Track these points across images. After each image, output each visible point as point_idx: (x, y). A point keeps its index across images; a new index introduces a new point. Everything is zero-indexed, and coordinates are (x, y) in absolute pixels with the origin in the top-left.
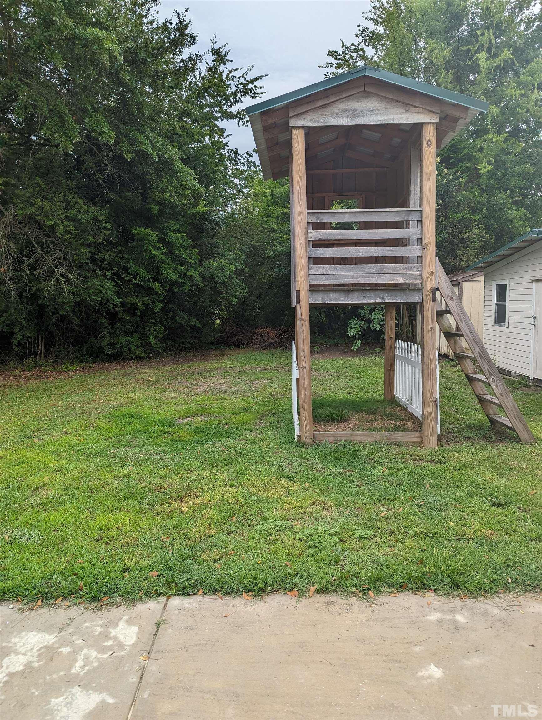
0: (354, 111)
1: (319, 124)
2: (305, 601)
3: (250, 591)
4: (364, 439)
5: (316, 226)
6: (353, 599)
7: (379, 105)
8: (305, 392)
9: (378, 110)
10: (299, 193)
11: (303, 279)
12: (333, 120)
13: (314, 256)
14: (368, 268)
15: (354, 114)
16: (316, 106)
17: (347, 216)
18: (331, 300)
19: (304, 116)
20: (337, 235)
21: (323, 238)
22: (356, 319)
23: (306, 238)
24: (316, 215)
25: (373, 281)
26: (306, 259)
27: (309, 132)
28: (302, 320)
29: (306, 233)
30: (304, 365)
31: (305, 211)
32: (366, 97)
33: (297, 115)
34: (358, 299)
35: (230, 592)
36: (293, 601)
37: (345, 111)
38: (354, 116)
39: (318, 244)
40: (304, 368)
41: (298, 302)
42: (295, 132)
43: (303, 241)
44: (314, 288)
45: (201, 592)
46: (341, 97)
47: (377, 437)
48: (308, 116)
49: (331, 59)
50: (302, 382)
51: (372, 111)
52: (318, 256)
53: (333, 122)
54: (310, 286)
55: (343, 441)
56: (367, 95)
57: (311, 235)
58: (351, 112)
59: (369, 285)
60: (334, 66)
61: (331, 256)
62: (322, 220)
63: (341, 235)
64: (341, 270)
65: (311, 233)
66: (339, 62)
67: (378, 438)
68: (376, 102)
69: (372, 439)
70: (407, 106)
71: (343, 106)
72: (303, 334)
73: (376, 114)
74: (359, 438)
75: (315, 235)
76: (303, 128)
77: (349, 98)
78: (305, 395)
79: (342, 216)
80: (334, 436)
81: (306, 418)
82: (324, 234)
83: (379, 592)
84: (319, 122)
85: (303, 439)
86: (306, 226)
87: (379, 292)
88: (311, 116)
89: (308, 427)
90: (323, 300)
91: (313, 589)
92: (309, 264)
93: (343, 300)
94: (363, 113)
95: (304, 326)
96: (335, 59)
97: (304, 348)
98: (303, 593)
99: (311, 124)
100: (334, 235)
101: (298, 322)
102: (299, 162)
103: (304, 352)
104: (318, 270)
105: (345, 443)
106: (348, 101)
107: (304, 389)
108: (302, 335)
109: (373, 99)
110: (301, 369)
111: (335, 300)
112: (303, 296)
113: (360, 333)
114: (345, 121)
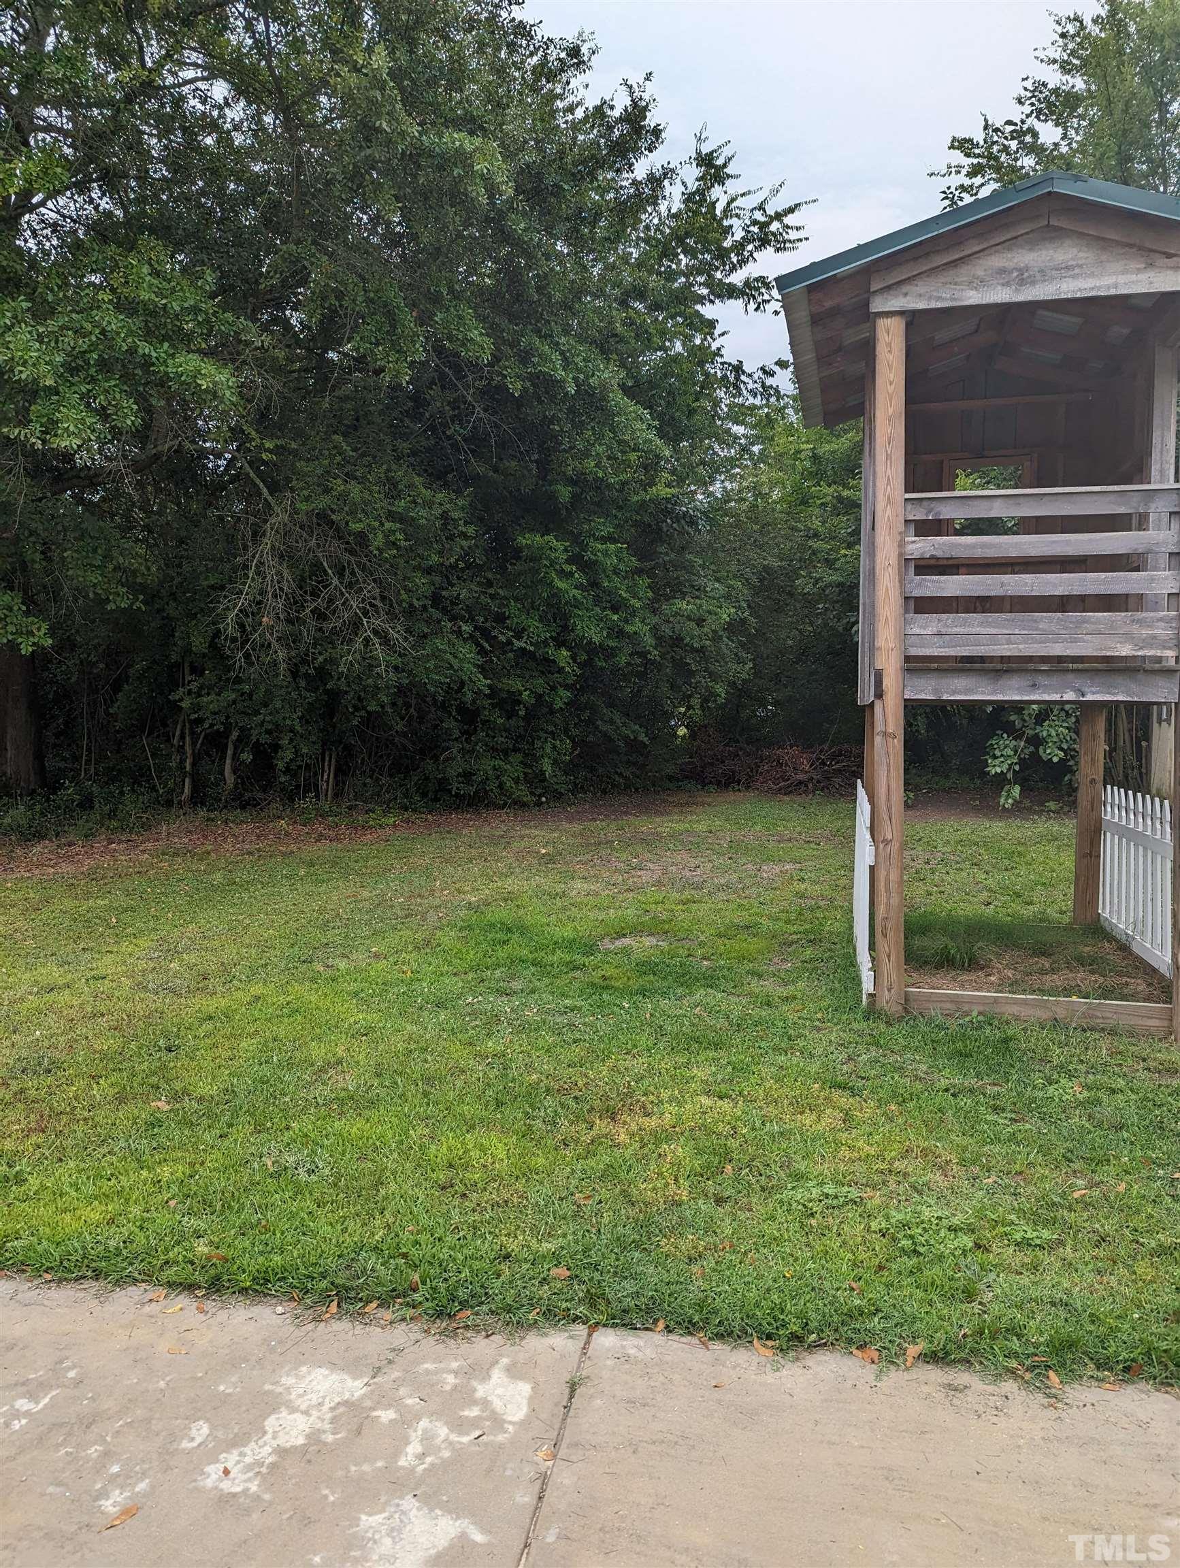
0: (1021, 271)
1: (939, 305)
2: (894, 1377)
3: (769, 1337)
4: (1025, 1012)
5: (925, 528)
6: (1009, 1386)
7: (1081, 255)
8: (889, 898)
9: (1081, 266)
10: (889, 457)
11: (891, 645)
12: (972, 293)
13: (918, 593)
14: (1047, 621)
15: (1023, 278)
16: (935, 265)
17: (997, 503)
18: (954, 692)
19: (905, 289)
20: (974, 546)
21: (939, 554)
22: (1005, 735)
23: (900, 555)
24: (925, 503)
25: (1057, 650)
26: (901, 601)
27: (913, 319)
28: (885, 734)
29: (902, 544)
30: (890, 837)
31: (899, 494)
32: (1052, 239)
33: (888, 288)
34: (1020, 690)
35: (724, 1335)
36: (869, 1372)
37: (1002, 271)
38: (1022, 282)
39: (927, 567)
40: (887, 842)
41: (879, 695)
42: (882, 324)
43: (894, 560)
44: (915, 665)
45: (661, 1325)
46: (992, 242)
47: (1058, 1010)
48: (915, 288)
49: (958, 157)
50: (881, 875)
51: (1065, 269)
52: (928, 594)
53: (973, 297)
54: (908, 659)
55: (975, 1014)
56: (1052, 234)
57: (914, 546)
58: (1015, 274)
59: (1044, 659)
60: (964, 171)
61: (958, 593)
62: (939, 513)
63: (983, 546)
64: (981, 624)
65: (914, 542)
66: (975, 161)
67: (1061, 1013)
68: (1075, 250)
69: (1044, 1015)
70: (1149, 255)
71: (997, 261)
72: (888, 765)
73: (1073, 277)
74: (1015, 1009)
75: (922, 546)
76: (901, 313)
77: (1012, 243)
78: (888, 905)
79: (985, 504)
80: (954, 1000)
81: (889, 956)
82: (944, 544)
83: (1072, 1376)
84: (939, 299)
85: (882, 1003)
86: (902, 527)
87: (1070, 676)
88: (921, 287)
89: (894, 977)
90: (935, 691)
91: (913, 1350)
92: (906, 611)
93: (983, 693)
94: (1044, 274)
95: (891, 750)
96: (967, 155)
97: (888, 800)
98: (890, 1358)
99: (922, 305)
100: (967, 546)
101: (878, 740)
102: (891, 389)
103: (889, 808)
104: (927, 626)
105: (981, 1018)
106: (1009, 249)
107: (888, 890)
108: (884, 768)
109: (1068, 242)
110: (881, 846)
111: (967, 691)
112: (890, 682)
113: (1017, 768)
114: (1001, 295)
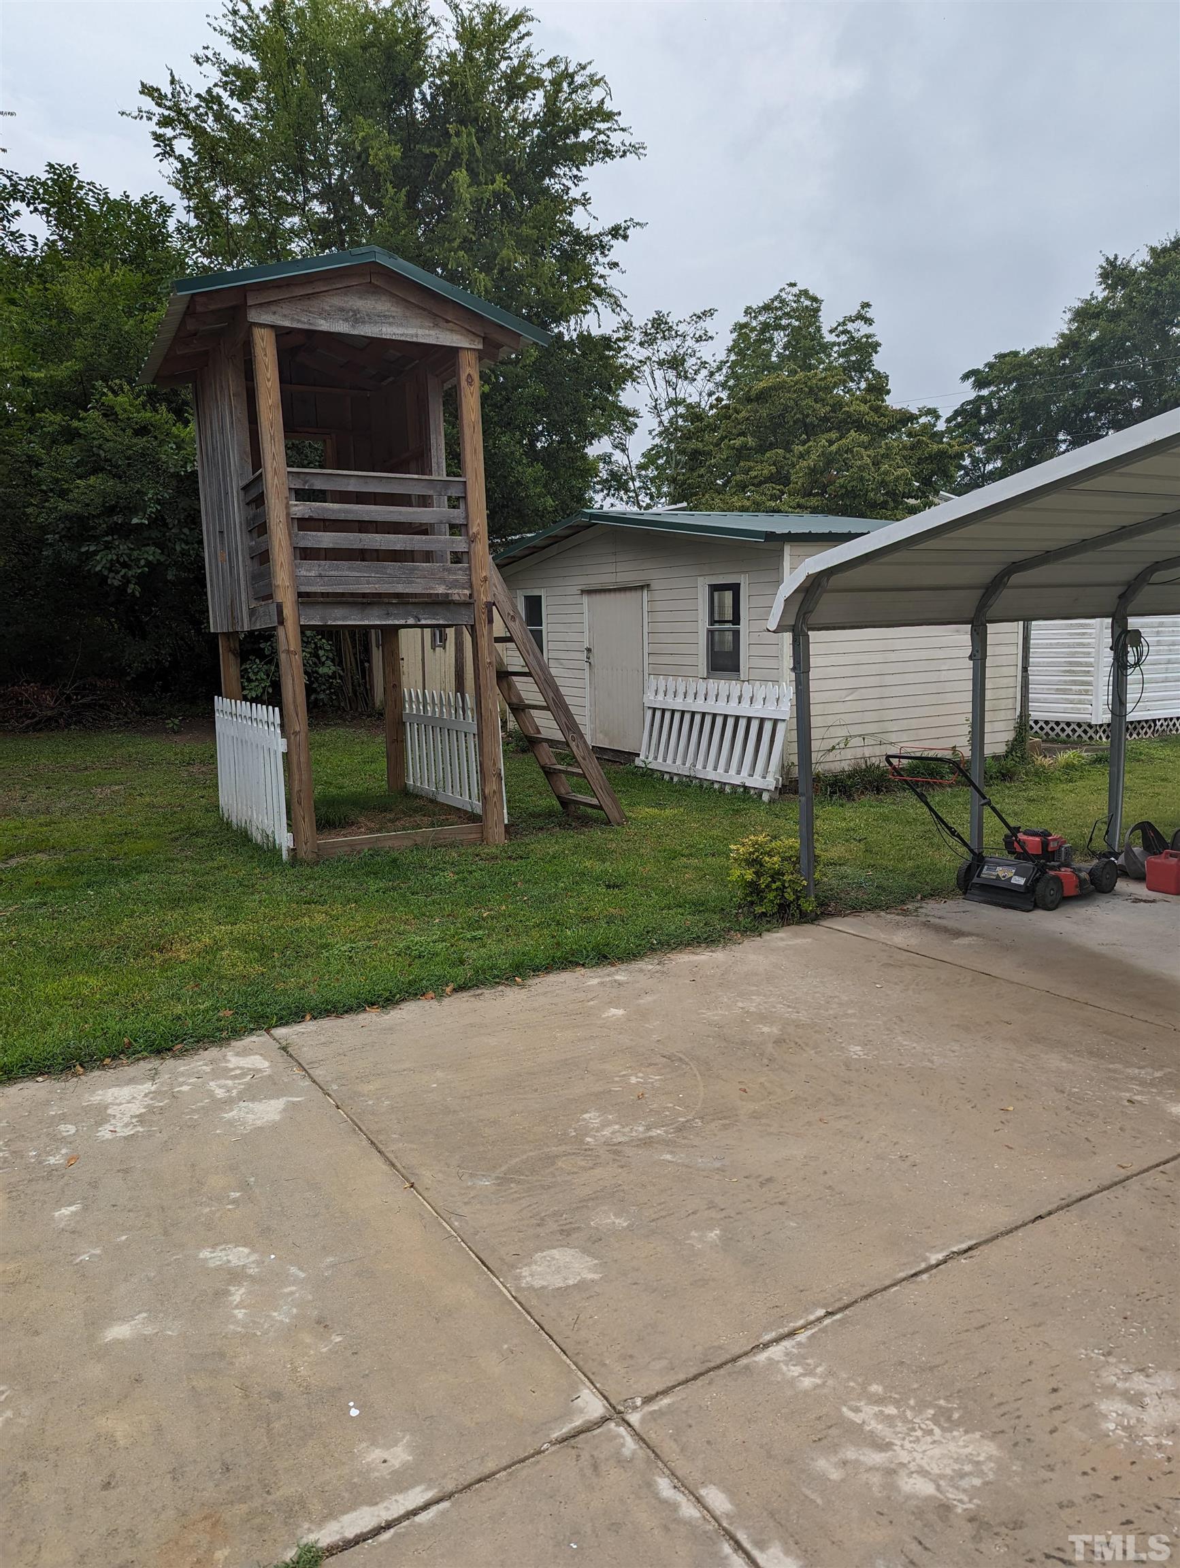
0: (356, 312)
1: (300, 326)
2: (446, 1001)
3: (373, 1004)
4: (396, 843)
5: (302, 495)
6: (501, 988)
7: (393, 309)
8: (301, 775)
9: (394, 317)
10: (272, 438)
11: (287, 584)
12: (323, 322)
13: (302, 544)
14: (392, 567)
15: (356, 318)
16: (295, 295)
17: (353, 481)
18: (335, 620)
19: (274, 308)
20: (339, 511)
21: (315, 516)
23: (288, 514)
24: (302, 476)
25: (400, 589)
26: (291, 550)
27: (282, 334)
28: (288, 652)
29: (288, 507)
30: (297, 729)
31: (284, 469)
32: (373, 293)
33: (261, 305)
34: (379, 618)
35: (349, 1010)
36: (434, 1003)
37: (342, 310)
38: (356, 321)
39: (305, 524)
40: (296, 733)
41: (281, 622)
42: (258, 333)
43: (283, 518)
44: (305, 599)
45: (308, 1017)
46: (334, 287)
47: (417, 839)
48: (280, 309)
49: (148, 104)
50: (295, 758)
51: (384, 318)
52: (310, 545)
53: (324, 325)
54: (300, 595)
55: (366, 850)
56: (373, 290)
57: (297, 508)
58: (351, 314)
60: (155, 119)
61: (331, 546)
62: (313, 485)
63: (346, 511)
64: (349, 569)
65: (296, 505)
66: (166, 113)
67: (419, 840)
68: (389, 305)
69: (408, 843)
70: (437, 319)
71: (337, 301)
72: (292, 676)
73: (390, 324)
74: (389, 844)
75: (301, 509)
76: (272, 326)
77: (347, 290)
78: (300, 780)
79: (345, 480)
80: (351, 845)
81: (304, 818)
82: (318, 508)
83: (524, 977)
84: (299, 321)
85: (301, 854)
86: (287, 493)
87: (410, 607)
88: (286, 309)
89: (309, 833)
90: (322, 618)
91: (448, 989)
92: (295, 559)
93: (355, 620)
94: (370, 318)
95: (294, 664)
96: (159, 105)
97: (294, 702)
98: (440, 996)
99: (287, 324)
100: (333, 511)
101: (283, 657)
102: (269, 384)
103: (296, 707)
104: (310, 570)
105: (371, 852)
106: (346, 294)
107: (300, 769)
108: (290, 677)
109: (384, 298)
110: (292, 737)
111: (344, 618)
112: (288, 612)
113: (270, 690)
114: (341, 327)
